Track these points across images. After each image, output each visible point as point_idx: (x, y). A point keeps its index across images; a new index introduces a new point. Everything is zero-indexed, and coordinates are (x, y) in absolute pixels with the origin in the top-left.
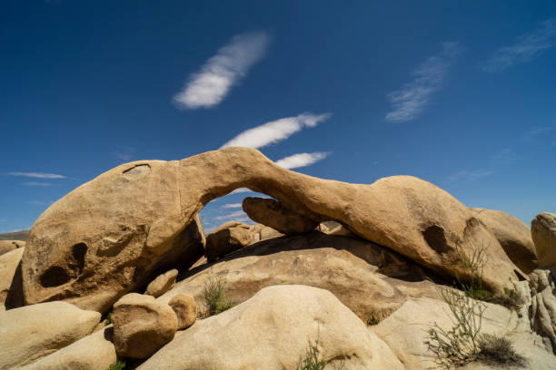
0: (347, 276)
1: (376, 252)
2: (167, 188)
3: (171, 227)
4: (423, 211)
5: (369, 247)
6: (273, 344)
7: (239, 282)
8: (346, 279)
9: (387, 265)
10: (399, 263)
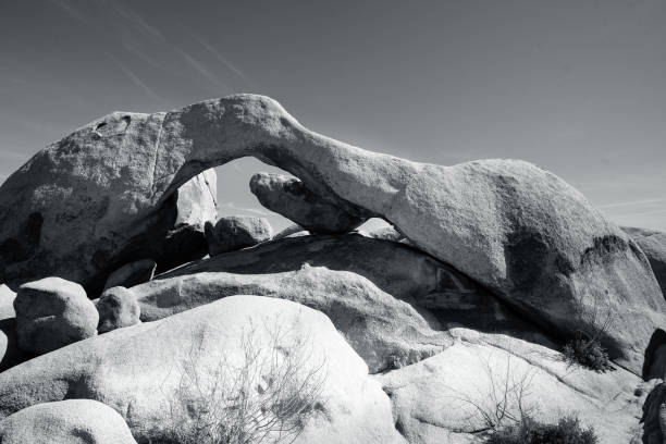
0: (367, 297)
1: (430, 270)
2: (143, 150)
3: (138, 202)
4: (520, 214)
5: (421, 260)
6: (187, 367)
7: (211, 286)
8: (364, 301)
9: (443, 291)
10: (463, 290)
